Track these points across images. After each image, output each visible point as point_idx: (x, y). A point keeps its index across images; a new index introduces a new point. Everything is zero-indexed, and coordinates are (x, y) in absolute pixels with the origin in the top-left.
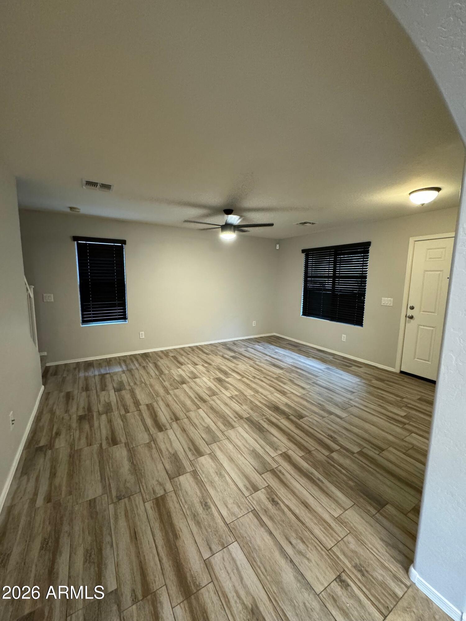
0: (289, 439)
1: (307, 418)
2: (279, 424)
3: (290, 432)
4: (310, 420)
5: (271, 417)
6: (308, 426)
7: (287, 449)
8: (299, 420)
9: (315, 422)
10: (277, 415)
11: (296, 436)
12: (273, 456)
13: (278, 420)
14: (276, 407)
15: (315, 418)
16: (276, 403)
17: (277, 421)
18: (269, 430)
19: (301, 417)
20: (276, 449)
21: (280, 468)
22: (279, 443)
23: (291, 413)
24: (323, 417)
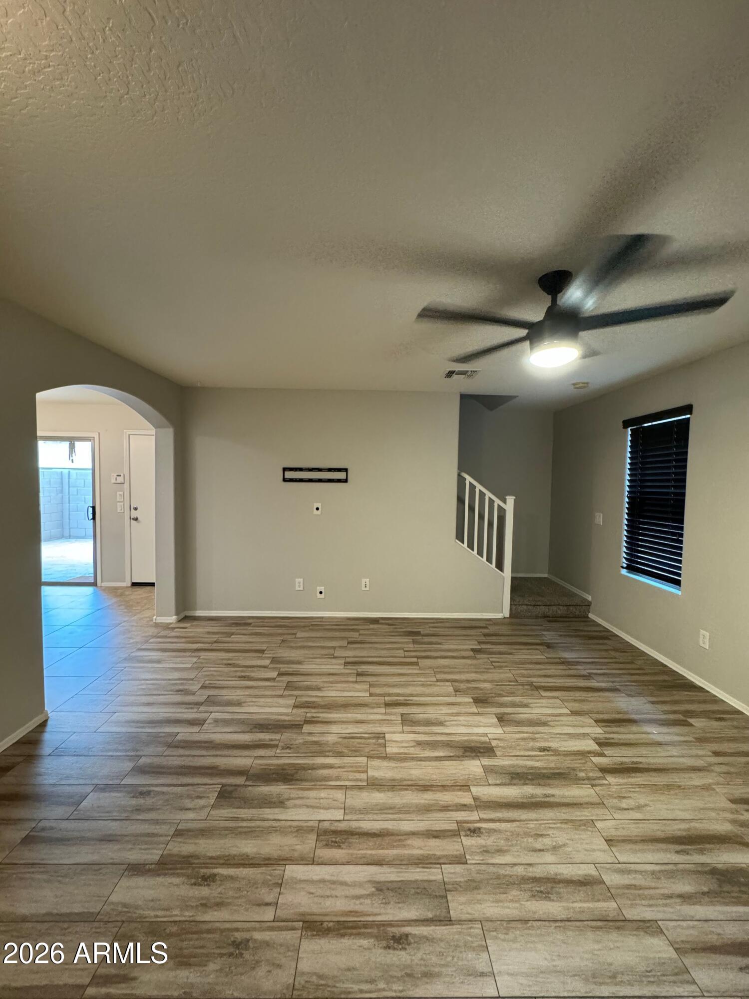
0: (211, 742)
1: (212, 802)
2: (246, 753)
3: (218, 753)
4: (202, 802)
5: (272, 754)
6: (198, 784)
7: (204, 730)
8: (223, 785)
9: (188, 803)
10: (269, 765)
11: (204, 753)
12: (213, 714)
13: (256, 757)
14: (292, 780)
15: (191, 815)
16: (302, 789)
17: (255, 754)
18: (250, 734)
19: (226, 796)
20: (216, 721)
21: (195, 710)
22: (218, 729)
23: (250, 788)
24: (179, 833)
